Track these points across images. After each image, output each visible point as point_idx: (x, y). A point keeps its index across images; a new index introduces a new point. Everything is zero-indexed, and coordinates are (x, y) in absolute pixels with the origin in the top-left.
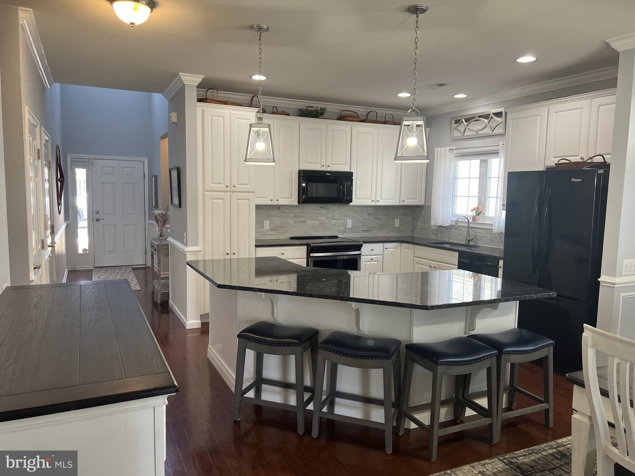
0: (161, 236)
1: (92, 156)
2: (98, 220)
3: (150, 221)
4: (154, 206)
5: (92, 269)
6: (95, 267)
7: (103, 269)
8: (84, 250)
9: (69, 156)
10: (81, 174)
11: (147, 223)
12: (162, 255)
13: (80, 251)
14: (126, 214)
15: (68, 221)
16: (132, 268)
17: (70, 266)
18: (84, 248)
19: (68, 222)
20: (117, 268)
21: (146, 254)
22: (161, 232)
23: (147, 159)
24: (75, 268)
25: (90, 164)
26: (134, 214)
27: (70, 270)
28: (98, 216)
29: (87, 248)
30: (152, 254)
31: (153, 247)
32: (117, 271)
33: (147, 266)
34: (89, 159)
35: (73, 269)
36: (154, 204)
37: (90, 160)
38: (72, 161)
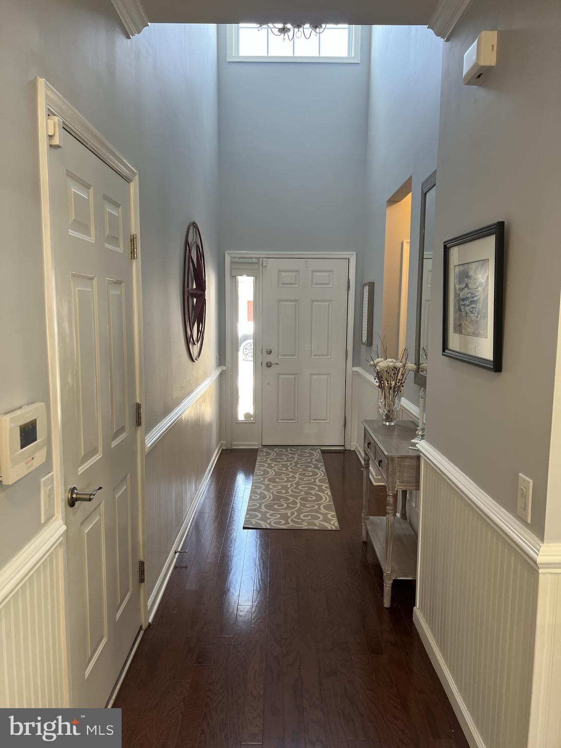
0: (388, 418)
1: (262, 254)
2: (269, 365)
3: (355, 369)
4: (364, 341)
5: (258, 449)
6: (262, 445)
7: (275, 450)
8: (247, 415)
9: (228, 253)
10: (246, 286)
11: (349, 372)
12: (400, 482)
13: (241, 417)
14: (315, 355)
15: (222, 365)
16: (321, 450)
17: (225, 442)
18: (247, 411)
19: (224, 368)
20: (298, 449)
21: (345, 427)
22: (389, 411)
23: (355, 253)
24: (232, 446)
25: (261, 266)
26: (327, 355)
27: (225, 448)
28: (270, 358)
29: (252, 412)
30: (367, 458)
31: (372, 446)
32: (296, 456)
33: (346, 449)
34: (258, 258)
35: (229, 447)
36: (365, 339)
37: (261, 260)
38: (232, 263)
